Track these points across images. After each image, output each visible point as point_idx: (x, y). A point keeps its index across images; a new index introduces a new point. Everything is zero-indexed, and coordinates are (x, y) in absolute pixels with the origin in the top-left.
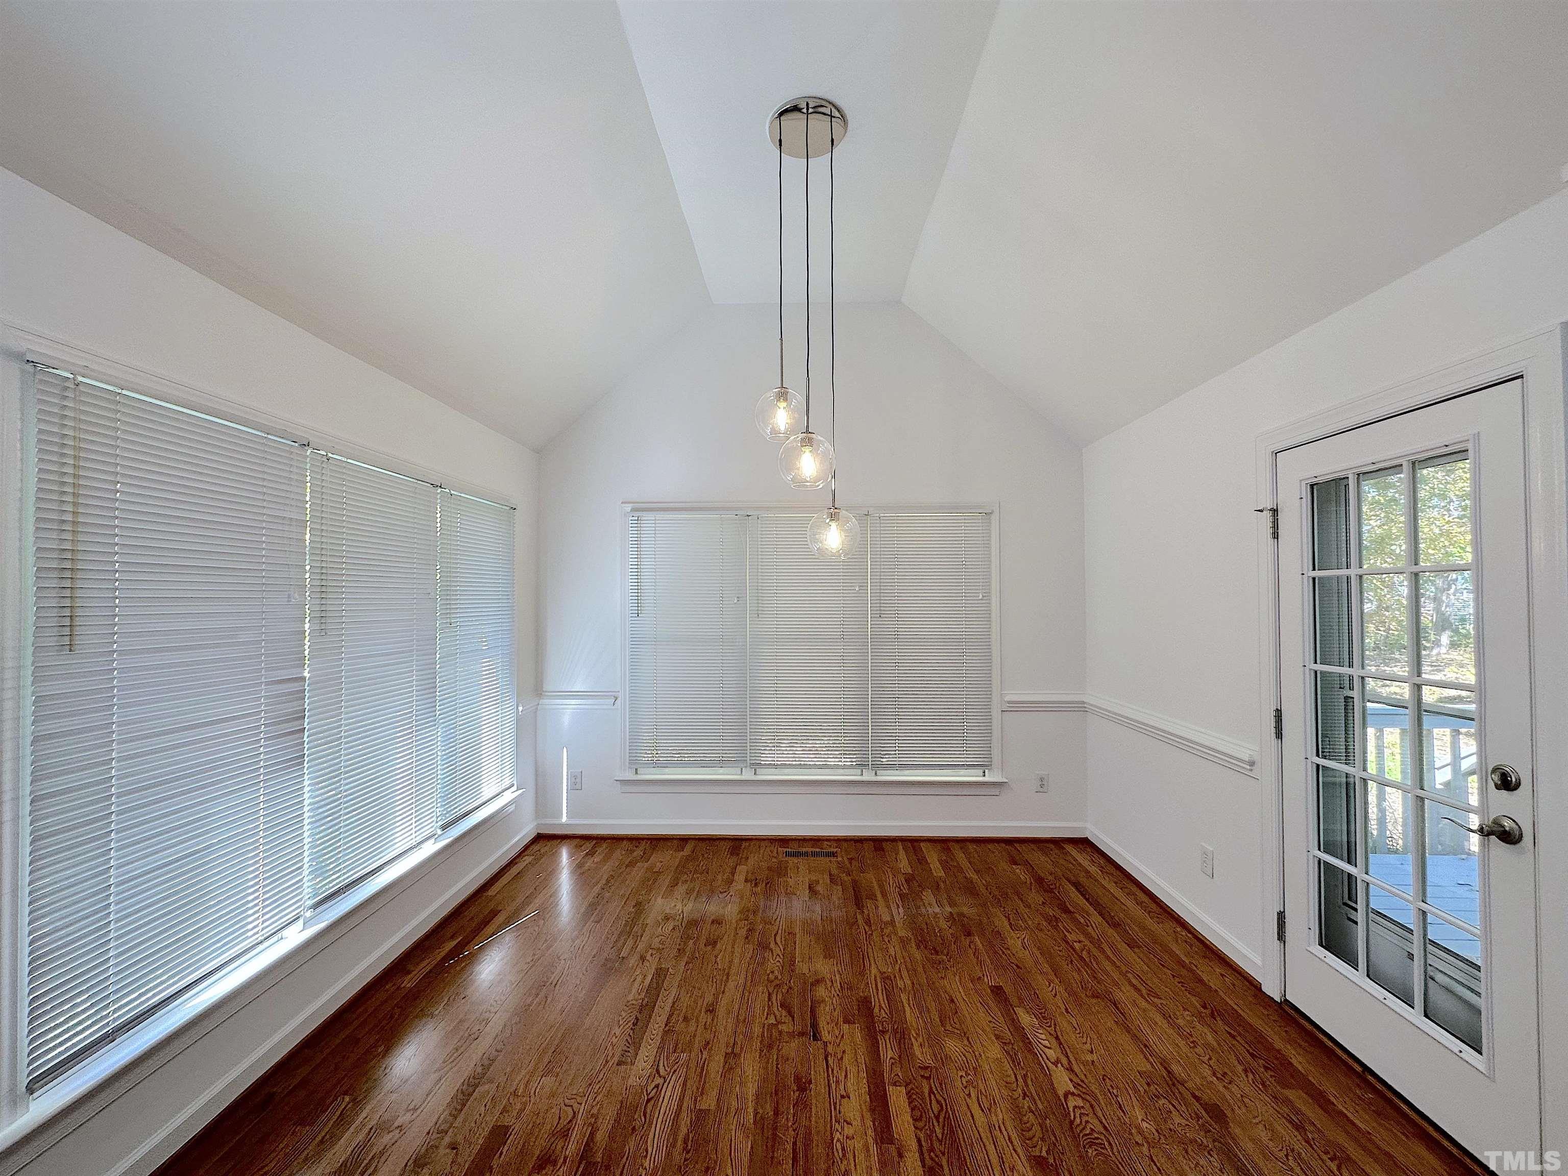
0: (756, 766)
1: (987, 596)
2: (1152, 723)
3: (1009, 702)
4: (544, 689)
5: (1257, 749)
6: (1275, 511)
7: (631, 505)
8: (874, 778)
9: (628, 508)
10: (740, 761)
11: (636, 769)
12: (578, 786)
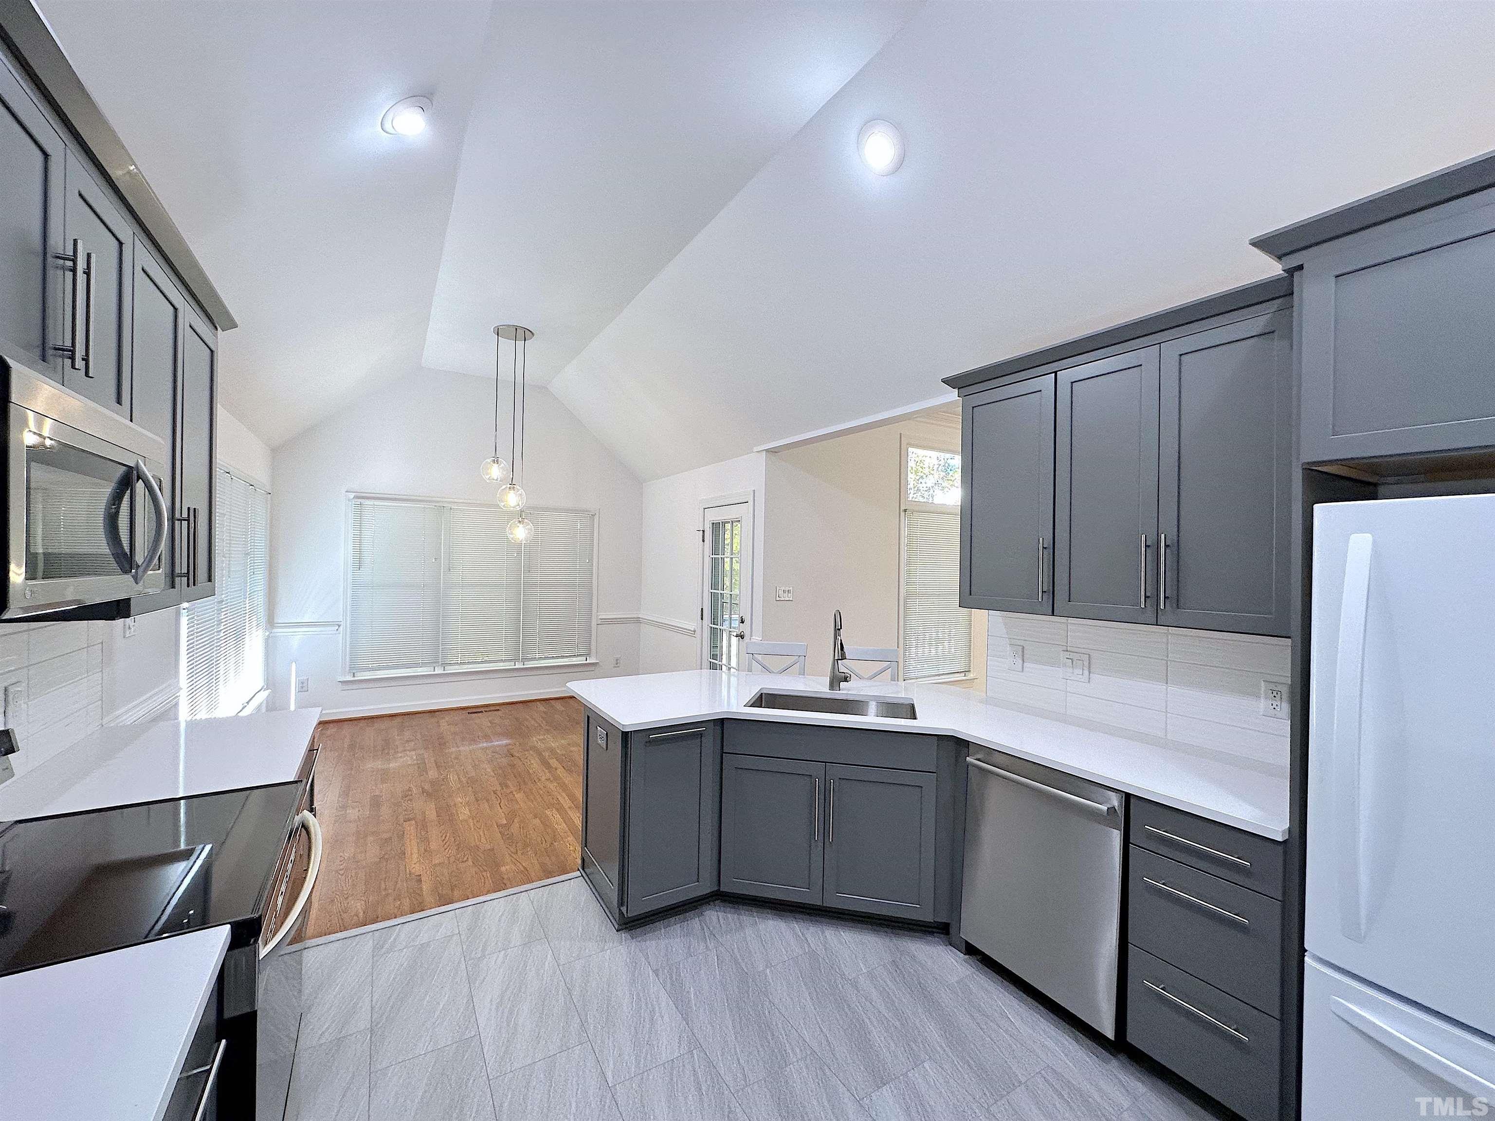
0: (444, 665)
1: (591, 560)
2: (660, 621)
3: (601, 619)
4: (275, 621)
5: (695, 625)
6: (703, 531)
7: (354, 494)
8: (522, 667)
9: (352, 496)
10: (434, 663)
11: (354, 674)
12: (305, 689)
